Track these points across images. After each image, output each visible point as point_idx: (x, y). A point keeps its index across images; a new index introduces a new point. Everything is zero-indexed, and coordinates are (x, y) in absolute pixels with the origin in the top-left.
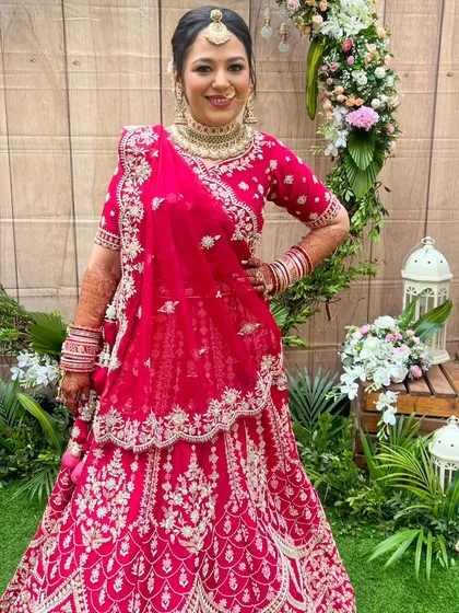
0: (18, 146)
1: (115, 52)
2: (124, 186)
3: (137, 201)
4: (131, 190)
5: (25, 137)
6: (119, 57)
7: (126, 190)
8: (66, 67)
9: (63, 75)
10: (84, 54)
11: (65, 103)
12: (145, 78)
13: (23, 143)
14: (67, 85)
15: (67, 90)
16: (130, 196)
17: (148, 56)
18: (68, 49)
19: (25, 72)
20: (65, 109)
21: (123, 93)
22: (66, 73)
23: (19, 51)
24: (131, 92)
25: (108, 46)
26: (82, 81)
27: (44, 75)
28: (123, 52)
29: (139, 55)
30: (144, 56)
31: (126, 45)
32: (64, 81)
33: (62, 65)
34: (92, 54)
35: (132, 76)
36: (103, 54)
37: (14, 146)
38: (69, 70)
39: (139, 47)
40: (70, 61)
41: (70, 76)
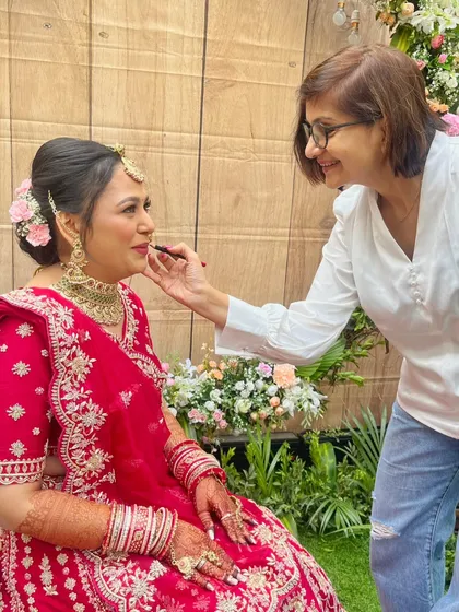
0: (24, 134)
1: (152, 26)
2: (62, 393)
3: (91, 406)
4: (76, 395)
5: (33, 123)
6: (156, 33)
7: (67, 397)
8: (90, 39)
9: (86, 49)
10: (111, 23)
11: (86, 83)
12: (187, 61)
13: (31, 129)
14: (90, 62)
15: (90, 67)
16: (78, 402)
17: (192, 35)
18: (94, 16)
19: (38, 40)
20: (86, 91)
21: (159, 77)
22: (90, 45)
23: (32, 13)
24: (169, 77)
25: (144, 18)
26: (108, 57)
27: (61, 45)
28: (161, 27)
29: (181, 33)
30: (186, 34)
31: (164, 18)
32: (86, 56)
33: (85, 34)
34: (123, 25)
35: (171, 57)
36: (137, 26)
37: (19, 133)
38: (94, 42)
39: (181, 24)
40: (96, 31)
41: (94, 49)
